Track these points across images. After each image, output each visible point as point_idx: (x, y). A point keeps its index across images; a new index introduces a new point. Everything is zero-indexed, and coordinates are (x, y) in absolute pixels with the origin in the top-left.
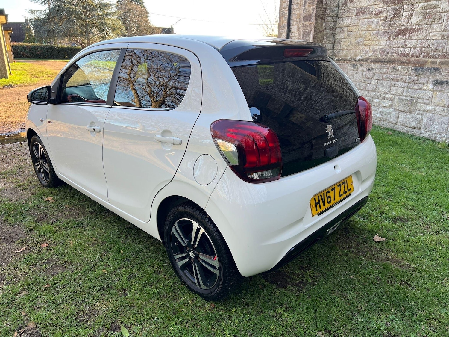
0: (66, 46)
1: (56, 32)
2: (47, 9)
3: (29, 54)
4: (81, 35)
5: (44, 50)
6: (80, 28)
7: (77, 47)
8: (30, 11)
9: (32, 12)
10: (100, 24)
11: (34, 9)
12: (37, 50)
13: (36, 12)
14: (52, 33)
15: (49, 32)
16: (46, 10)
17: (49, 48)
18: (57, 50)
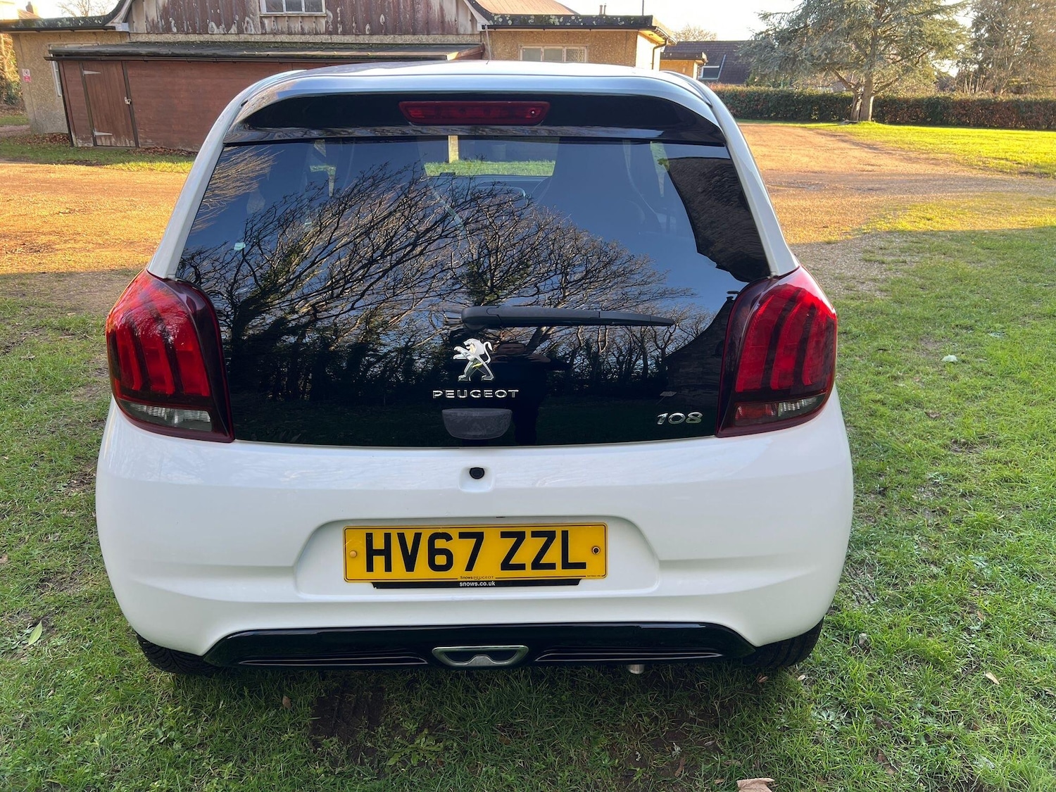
0: (820, 91)
1: (799, 60)
2: (796, 9)
3: (739, 109)
4: (857, 64)
5: (771, 102)
6: (858, 47)
7: (845, 94)
8: (761, 16)
9: (765, 17)
10: (907, 37)
11: (768, 11)
12: (758, 100)
13: (772, 17)
14: (790, 63)
15: (786, 60)
16: (793, 12)
17: (782, 97)
18: (799, 102)
